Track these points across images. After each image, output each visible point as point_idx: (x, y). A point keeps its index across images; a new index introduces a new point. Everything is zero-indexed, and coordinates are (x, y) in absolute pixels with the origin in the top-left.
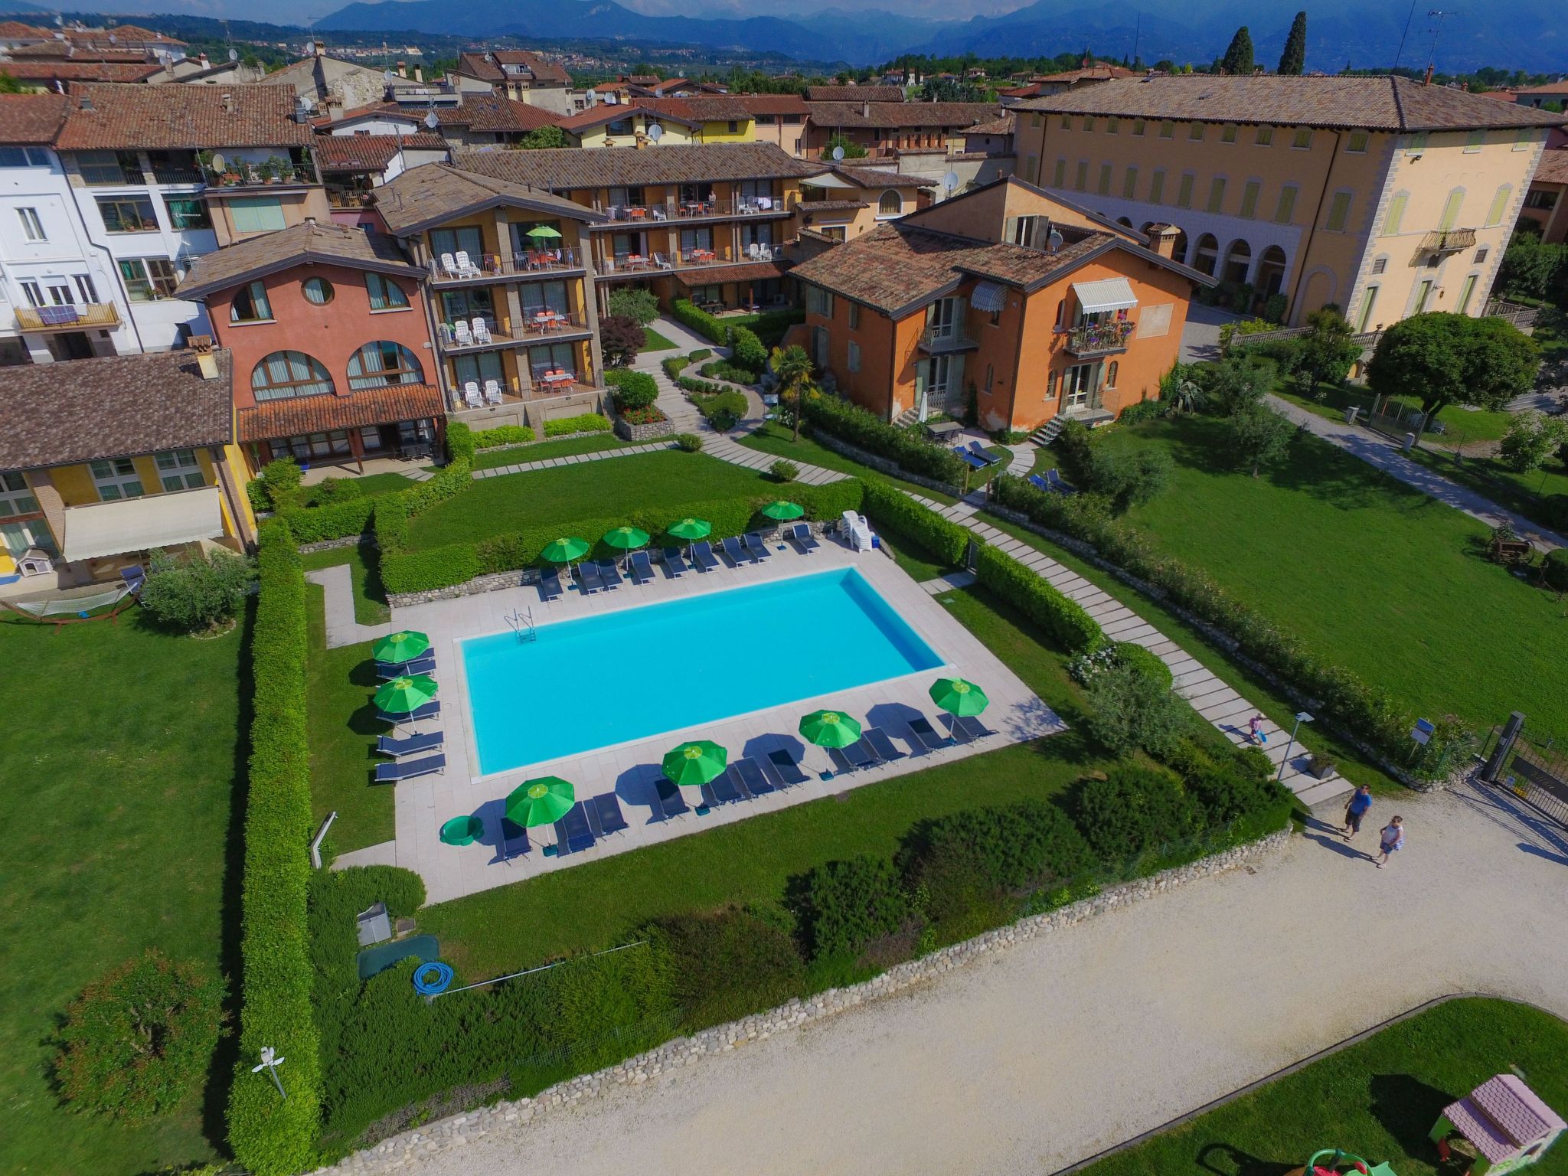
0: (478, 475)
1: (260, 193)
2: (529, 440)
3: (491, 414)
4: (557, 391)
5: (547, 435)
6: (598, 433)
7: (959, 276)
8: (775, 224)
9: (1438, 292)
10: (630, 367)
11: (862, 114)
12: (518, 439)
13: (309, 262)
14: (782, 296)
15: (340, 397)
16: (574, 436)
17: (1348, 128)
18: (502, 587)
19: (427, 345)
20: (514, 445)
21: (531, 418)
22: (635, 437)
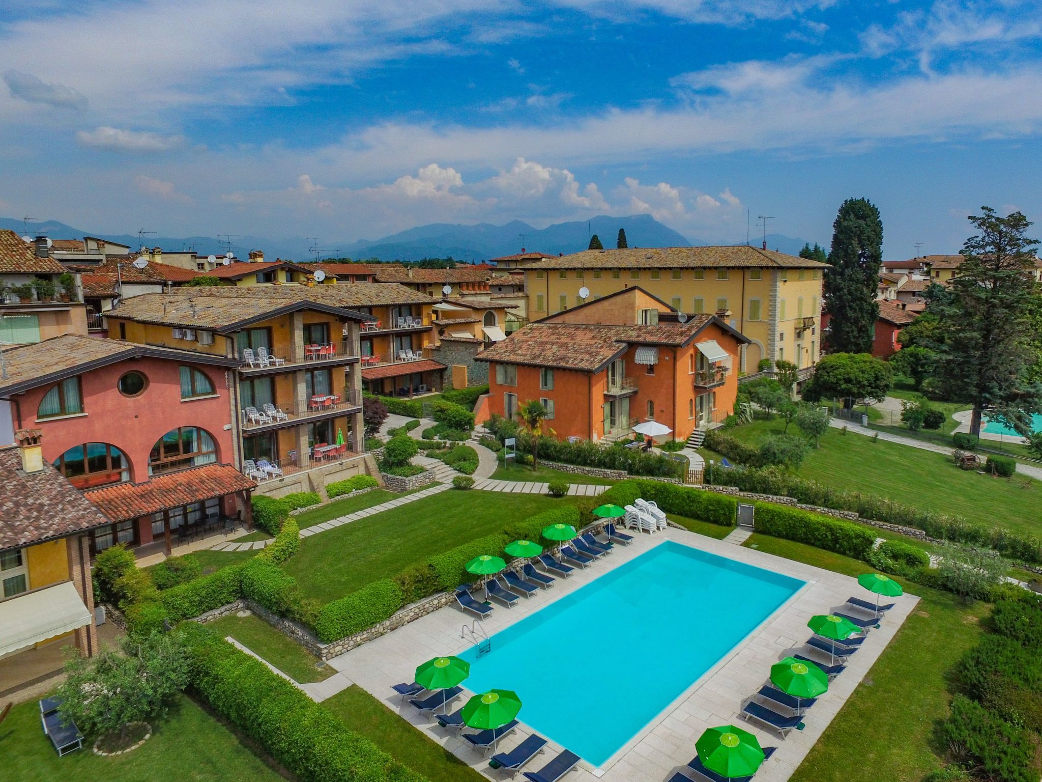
0: (305, 533)
1: (22, 310)
2: (317, 503)
3: (281, 484)
4: (335, 458)
5: (331, 497)
6: (369, 489)
7: (624, 345)
8: (414, 337)
9: (804, 350)
10: (376, 435)
11: (407, 275)
12: (308, 503)
13: (138, 356)
14: (425, 386)
15: (138, 485)
16: (351, 495)
17: (748, 268)
18: (416, 617)
19: (226, 427)
20: (304, 509)
21: (315, 484)
22: (409, 487)
